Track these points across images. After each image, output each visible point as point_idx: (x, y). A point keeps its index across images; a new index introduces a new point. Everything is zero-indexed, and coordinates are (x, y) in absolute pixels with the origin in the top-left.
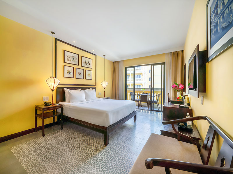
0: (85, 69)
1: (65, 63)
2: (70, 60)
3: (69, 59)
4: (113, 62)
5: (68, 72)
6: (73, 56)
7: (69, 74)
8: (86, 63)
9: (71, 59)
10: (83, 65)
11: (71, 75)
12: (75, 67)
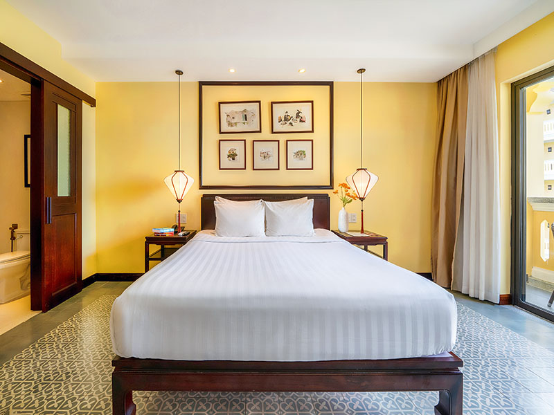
0: (283, 138)
1: (223, 133)
2: (236, 123)
3: (233, 121)
4: (440, 82)
5: (229, 156)
6: (245, 111)
7: (233, 159)
8: (286, 119)
9: (239, 118)
10: (278, 127)
11: (239, 162)
12: (249, 138)
